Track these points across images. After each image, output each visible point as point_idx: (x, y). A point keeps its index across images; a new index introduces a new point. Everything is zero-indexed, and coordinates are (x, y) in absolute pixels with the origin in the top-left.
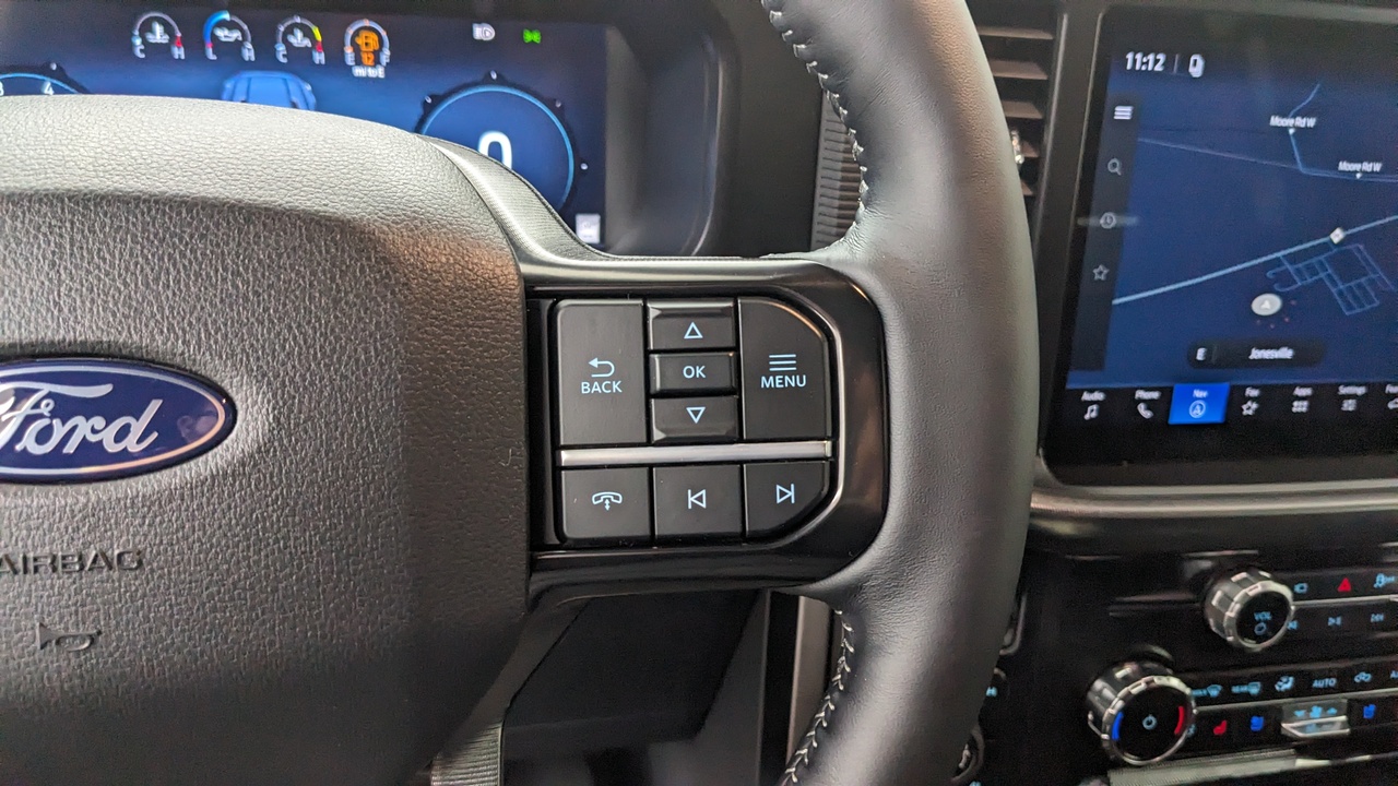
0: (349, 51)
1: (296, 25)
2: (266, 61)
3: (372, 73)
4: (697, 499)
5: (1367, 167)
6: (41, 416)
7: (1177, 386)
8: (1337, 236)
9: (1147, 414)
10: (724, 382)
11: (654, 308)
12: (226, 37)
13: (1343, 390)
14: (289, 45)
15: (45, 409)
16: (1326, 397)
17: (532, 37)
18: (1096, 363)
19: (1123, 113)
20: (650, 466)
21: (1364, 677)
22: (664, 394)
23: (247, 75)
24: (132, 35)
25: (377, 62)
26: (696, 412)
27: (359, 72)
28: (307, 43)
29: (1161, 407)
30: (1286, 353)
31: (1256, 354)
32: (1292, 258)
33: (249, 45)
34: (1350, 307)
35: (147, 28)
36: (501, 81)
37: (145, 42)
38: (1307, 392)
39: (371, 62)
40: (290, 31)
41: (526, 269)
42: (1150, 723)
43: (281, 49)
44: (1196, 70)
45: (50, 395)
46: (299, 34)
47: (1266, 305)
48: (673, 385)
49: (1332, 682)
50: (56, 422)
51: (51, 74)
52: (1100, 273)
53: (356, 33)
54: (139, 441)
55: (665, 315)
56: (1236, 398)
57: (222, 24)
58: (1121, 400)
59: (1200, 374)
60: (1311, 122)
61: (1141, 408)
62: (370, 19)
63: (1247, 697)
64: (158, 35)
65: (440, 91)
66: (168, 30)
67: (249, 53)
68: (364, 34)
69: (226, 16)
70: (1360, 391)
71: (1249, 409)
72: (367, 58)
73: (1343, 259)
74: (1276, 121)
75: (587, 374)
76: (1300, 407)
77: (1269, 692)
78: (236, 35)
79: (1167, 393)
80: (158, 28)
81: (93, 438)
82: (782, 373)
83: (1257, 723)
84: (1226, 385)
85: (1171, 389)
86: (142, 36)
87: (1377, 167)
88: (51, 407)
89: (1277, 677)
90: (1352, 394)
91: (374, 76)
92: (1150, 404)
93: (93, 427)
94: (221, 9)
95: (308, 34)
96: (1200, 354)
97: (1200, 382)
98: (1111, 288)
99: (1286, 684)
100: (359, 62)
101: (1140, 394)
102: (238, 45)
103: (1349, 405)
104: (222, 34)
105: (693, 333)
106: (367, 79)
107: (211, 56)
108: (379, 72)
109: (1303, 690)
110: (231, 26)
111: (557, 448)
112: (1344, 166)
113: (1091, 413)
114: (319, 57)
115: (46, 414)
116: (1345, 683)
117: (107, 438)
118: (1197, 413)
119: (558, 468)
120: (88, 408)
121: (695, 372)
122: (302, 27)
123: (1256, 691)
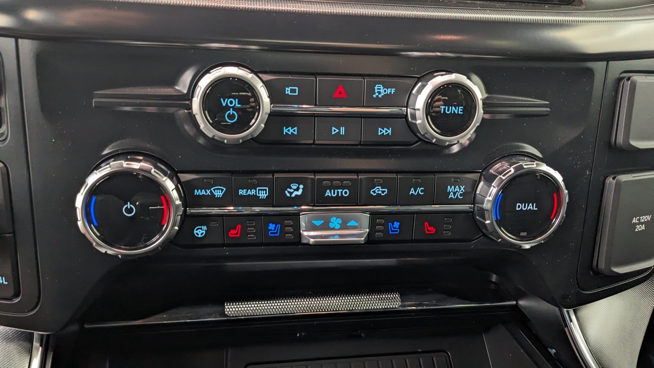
21: (378, 190)
49: (345, 193)
89: (285, 184)
109: (317, 199)
123: (263, 195)
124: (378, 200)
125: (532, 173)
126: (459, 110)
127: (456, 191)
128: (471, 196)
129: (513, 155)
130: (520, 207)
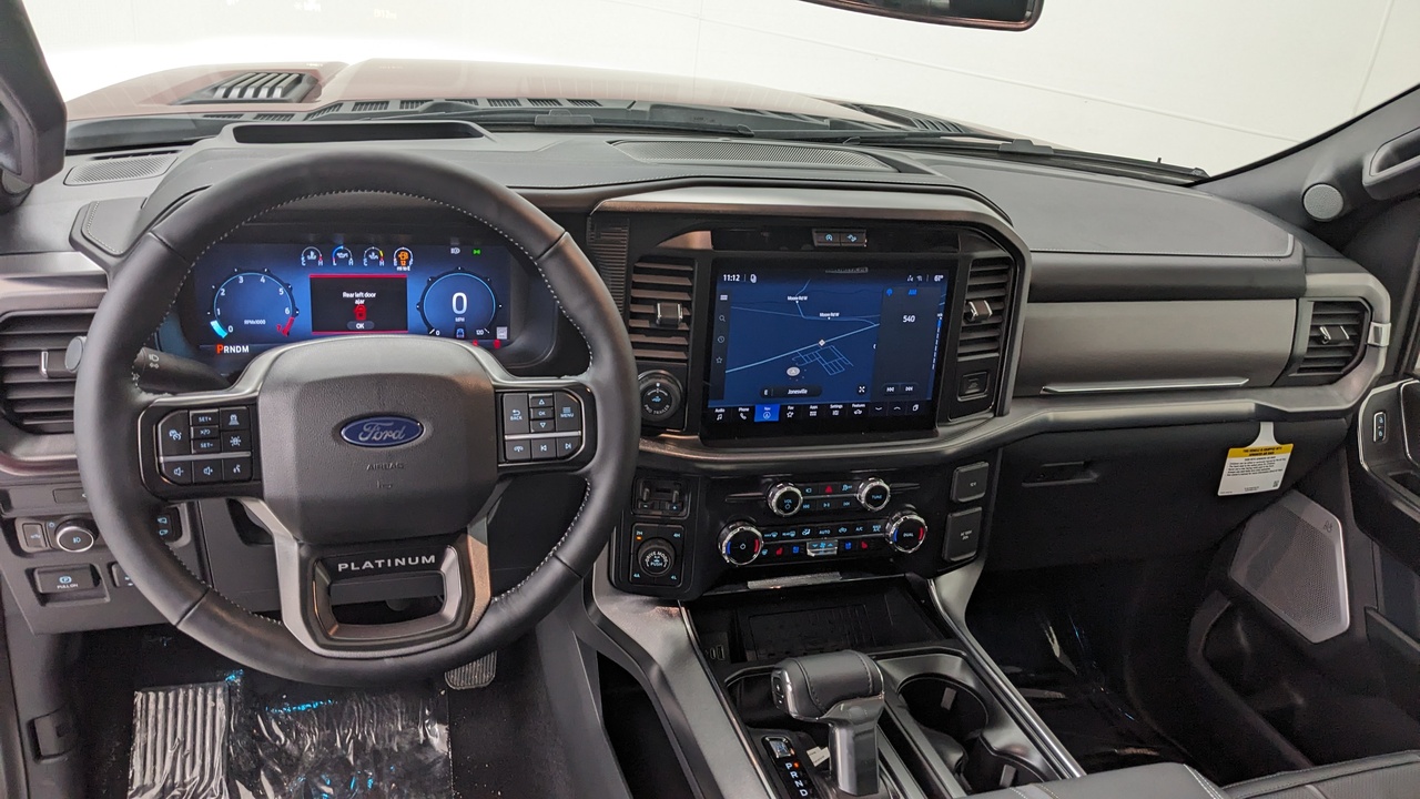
0: (395, 260)
1: (372, 250)
3: (405, 269)
4: (544, 448)
5: (832, 315)
7: (757, 407)
8: (822, 343)
9: (744, 418)
10: (551, 416)
11: (531, 396)
12: (341, 256)
13: (832, 407)
14: (369, 259)
15: (378, 429)
16: (824, 410)
17: (477, 252)
18: (720, 396)
19: (724, 297)
20: (530, 440)
21: (843, 530)
22: (534, 420)
23: (349, 271)
24: (301, 257)
25: (407, 264)
26: (543, 424)
27: (399, 268)
28: (377, 257)
29: (751, 414)
30: (804, 391)
31: (791, 392)
32: (803, 352)
33: (351, 259)
34: (832, 372)
35: (308, 253)
36: (463, 271)
37: (306, 258)
38: (816, 407)
40: (370, 253)
41: (493, 383)
42: (743, 546)
43: (365, 260)
44: (754, 280)
45: (379, 426)
46: (373, 253)
47: (793, 372)
48: (537, 417)
49: (829, 532)
50: (381, 432)
51: (265, 273)
52: (719, 360)
53: (399, 253)
54: (401, 436)
55: (533, 398)
56: (784, 410)
57: (340, 251)
58: (732, 412)
59: (767, 401)
60: (806, 298)
61: (742, 415)
62: (405, 247)
63: (789, 537)
64: (312, 256)
65: (435, 276)
66: (316, 253)
67: (351, 263)
68: (402, 253)
69: (341, 248)
70: (840, 407)
71: (790, 415)
72: (404, 263)
73: (825, 352)
74: (790, 298)
75: (512, 414)
76: (813, 414)
77: (799, 535)
78: (346, 255)
79: (752, 410)
80: (312, 253)
81: (390, 436)
82: (567, 413)
83: (796, 550)
84: (778, 406)
85: (754, 407)
86: (306, 256)
87: (837, 314)
89: (803, 530)
90: (836, 409)
92: (745, 413)
93: (390, 433)
94: (339, 245)
95: (377, 253)
96: (766, 392)
97: (767, 404)
98: (724, 366)
99: (807, 532)
100: (399, 264)
101: (740, 409)
102: (347, 259)
103: (836, 413)
104: (339, 255)
105: (542, 402)
106: (403, 272)
107: (335, 265)
108: (408, 269)
109: (815, 536)
110: (344, 251)
111: (504, 435)
112: (822, 315)
113: (720, 418)
114: (382, 263)
116: (834, 533)
117: (393, 436)
118: (767, 417)
119: (504, 441)
120: (388, 429)
121: (542, 413)
122: (374, 250)
123: (793, 535)
124: (843, 534)
125: (911, 520)
126: (880, 497)
127: (876, 528)
128: (883, 530)
129: (903, 510)
130: (905, 535)
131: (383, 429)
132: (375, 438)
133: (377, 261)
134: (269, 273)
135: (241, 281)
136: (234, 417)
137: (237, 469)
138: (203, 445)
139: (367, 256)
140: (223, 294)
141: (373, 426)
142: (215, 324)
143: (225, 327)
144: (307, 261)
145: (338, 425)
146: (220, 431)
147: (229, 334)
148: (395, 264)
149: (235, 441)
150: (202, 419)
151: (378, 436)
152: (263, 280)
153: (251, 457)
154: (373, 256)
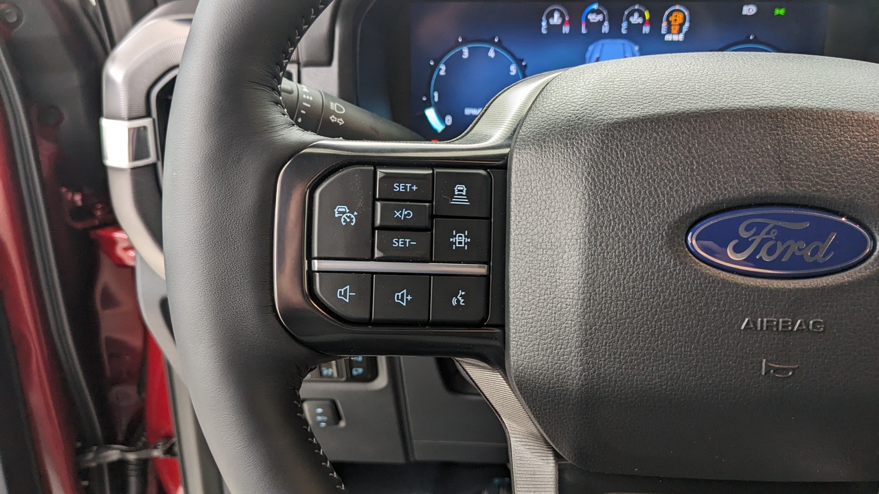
0: (664, 25)
1: (635, 10)
2: (615, 33)
3: (676, 37)
6: (771, 239)
12: (594, 19)
14: (629, 23)
15: (772, 236)
17: (780, 12)
23: (601, 42)
24: (542, 20)
25: (680, 31)
27: (668, 38)
28: (640, 21)
33: (606, 24)
35: (551, 15)
36: (757, 39)
37: (548, 23)
39: (675, 31)
40: (631, 14)
43: (624, 25)
45: (775, 227)
46: (636, 15)
50: (779, 243)
51: (495, 44)
53: (670, 14)
54: (824, 256)
57: (593, 11)
62: (680, 4)
66: (562, 16)
67: (606, 28)
68: (674, 14)
69: (595, 6)
72: (675, 29)
78: (600, 17)
80: (556, 15)
81: (798, 253)
86: (548, 19)
88: (776, 234)
91: (677, 40)
93: (798, 247)
94: (593, 3)
95: (642, 15)
100: (669, 31)
102: (601, 23)
104: (592, 17)
106: (672, 42)
107: (584, 30)
108: (681, 37)
110: (598, 12)
115: (773, 238)
117: (807, 254)
120: (796, 235)
131: (784, 235)
132: (763, 254)
133: (640, 26)
134: (499, 44)
135: (466, 54)
136: (460, 188)
137: (458, 299)
138: (398, 243)
139: (628, 19)
140: (442, 73)
141: (760, 227)
142: (431, 114)
143: (442, 117)
144: (549, 26)
145: (681, 220)
146: (432, 217)
147: (447, 126)
148: (664, 31)
149: (460, 240)
150: (399, 188)
151: (770, 252)
152: (491, 54)
153: (487, 277)
154: (636, 19)
